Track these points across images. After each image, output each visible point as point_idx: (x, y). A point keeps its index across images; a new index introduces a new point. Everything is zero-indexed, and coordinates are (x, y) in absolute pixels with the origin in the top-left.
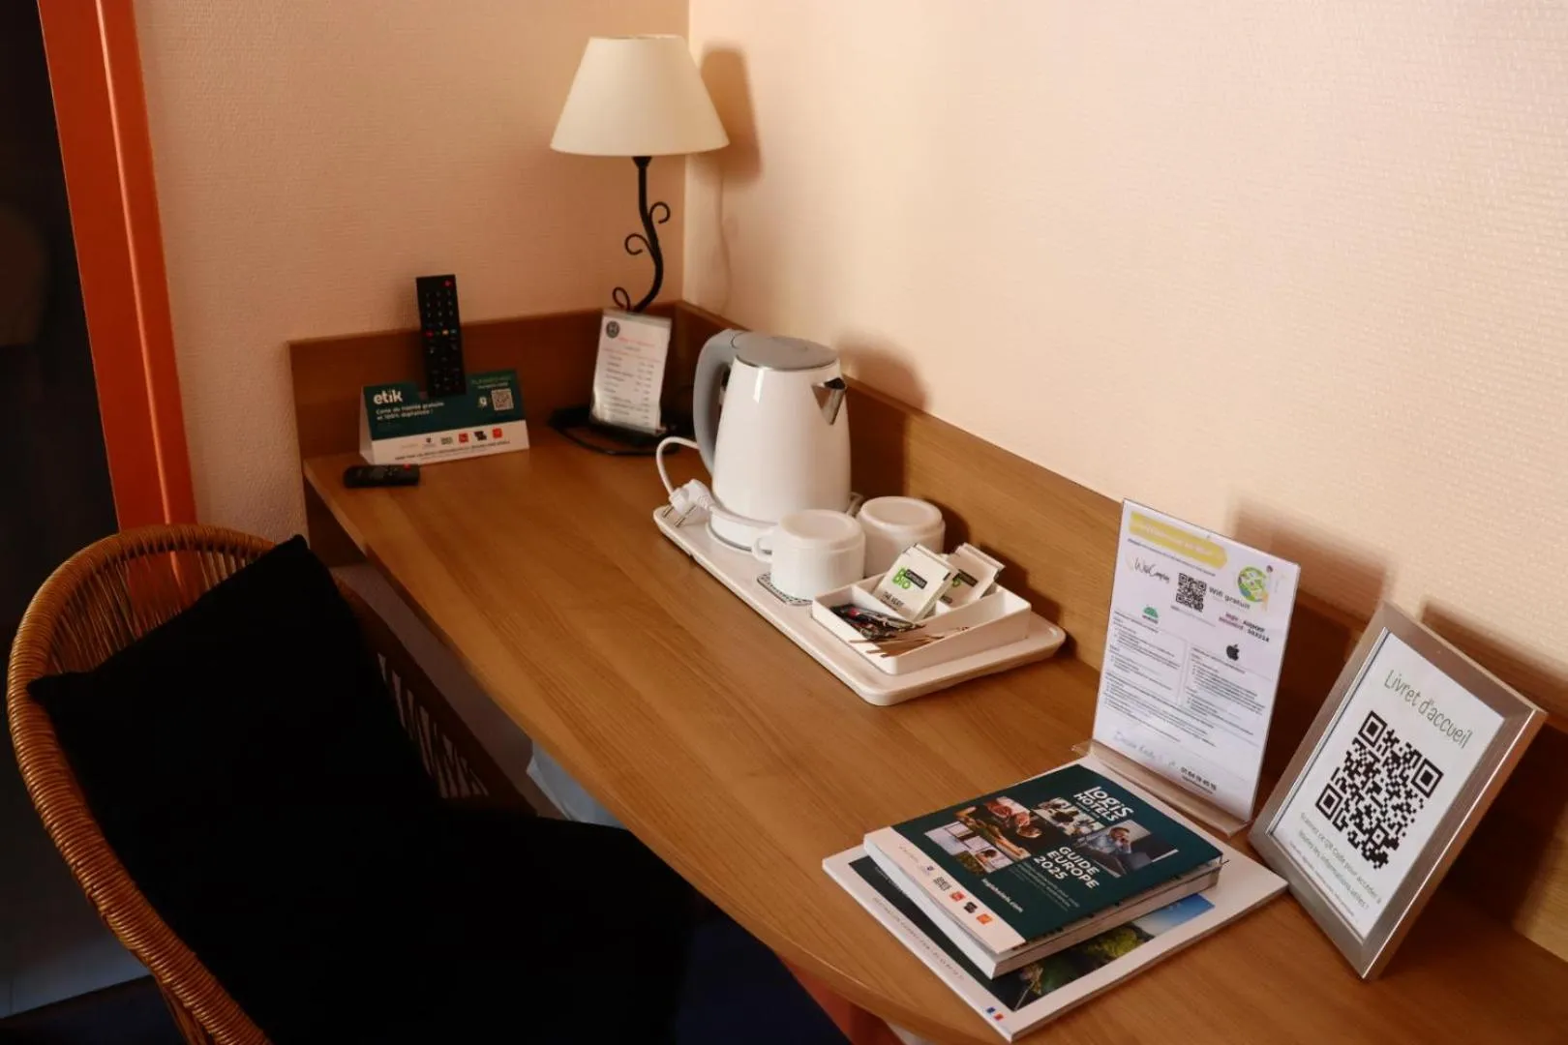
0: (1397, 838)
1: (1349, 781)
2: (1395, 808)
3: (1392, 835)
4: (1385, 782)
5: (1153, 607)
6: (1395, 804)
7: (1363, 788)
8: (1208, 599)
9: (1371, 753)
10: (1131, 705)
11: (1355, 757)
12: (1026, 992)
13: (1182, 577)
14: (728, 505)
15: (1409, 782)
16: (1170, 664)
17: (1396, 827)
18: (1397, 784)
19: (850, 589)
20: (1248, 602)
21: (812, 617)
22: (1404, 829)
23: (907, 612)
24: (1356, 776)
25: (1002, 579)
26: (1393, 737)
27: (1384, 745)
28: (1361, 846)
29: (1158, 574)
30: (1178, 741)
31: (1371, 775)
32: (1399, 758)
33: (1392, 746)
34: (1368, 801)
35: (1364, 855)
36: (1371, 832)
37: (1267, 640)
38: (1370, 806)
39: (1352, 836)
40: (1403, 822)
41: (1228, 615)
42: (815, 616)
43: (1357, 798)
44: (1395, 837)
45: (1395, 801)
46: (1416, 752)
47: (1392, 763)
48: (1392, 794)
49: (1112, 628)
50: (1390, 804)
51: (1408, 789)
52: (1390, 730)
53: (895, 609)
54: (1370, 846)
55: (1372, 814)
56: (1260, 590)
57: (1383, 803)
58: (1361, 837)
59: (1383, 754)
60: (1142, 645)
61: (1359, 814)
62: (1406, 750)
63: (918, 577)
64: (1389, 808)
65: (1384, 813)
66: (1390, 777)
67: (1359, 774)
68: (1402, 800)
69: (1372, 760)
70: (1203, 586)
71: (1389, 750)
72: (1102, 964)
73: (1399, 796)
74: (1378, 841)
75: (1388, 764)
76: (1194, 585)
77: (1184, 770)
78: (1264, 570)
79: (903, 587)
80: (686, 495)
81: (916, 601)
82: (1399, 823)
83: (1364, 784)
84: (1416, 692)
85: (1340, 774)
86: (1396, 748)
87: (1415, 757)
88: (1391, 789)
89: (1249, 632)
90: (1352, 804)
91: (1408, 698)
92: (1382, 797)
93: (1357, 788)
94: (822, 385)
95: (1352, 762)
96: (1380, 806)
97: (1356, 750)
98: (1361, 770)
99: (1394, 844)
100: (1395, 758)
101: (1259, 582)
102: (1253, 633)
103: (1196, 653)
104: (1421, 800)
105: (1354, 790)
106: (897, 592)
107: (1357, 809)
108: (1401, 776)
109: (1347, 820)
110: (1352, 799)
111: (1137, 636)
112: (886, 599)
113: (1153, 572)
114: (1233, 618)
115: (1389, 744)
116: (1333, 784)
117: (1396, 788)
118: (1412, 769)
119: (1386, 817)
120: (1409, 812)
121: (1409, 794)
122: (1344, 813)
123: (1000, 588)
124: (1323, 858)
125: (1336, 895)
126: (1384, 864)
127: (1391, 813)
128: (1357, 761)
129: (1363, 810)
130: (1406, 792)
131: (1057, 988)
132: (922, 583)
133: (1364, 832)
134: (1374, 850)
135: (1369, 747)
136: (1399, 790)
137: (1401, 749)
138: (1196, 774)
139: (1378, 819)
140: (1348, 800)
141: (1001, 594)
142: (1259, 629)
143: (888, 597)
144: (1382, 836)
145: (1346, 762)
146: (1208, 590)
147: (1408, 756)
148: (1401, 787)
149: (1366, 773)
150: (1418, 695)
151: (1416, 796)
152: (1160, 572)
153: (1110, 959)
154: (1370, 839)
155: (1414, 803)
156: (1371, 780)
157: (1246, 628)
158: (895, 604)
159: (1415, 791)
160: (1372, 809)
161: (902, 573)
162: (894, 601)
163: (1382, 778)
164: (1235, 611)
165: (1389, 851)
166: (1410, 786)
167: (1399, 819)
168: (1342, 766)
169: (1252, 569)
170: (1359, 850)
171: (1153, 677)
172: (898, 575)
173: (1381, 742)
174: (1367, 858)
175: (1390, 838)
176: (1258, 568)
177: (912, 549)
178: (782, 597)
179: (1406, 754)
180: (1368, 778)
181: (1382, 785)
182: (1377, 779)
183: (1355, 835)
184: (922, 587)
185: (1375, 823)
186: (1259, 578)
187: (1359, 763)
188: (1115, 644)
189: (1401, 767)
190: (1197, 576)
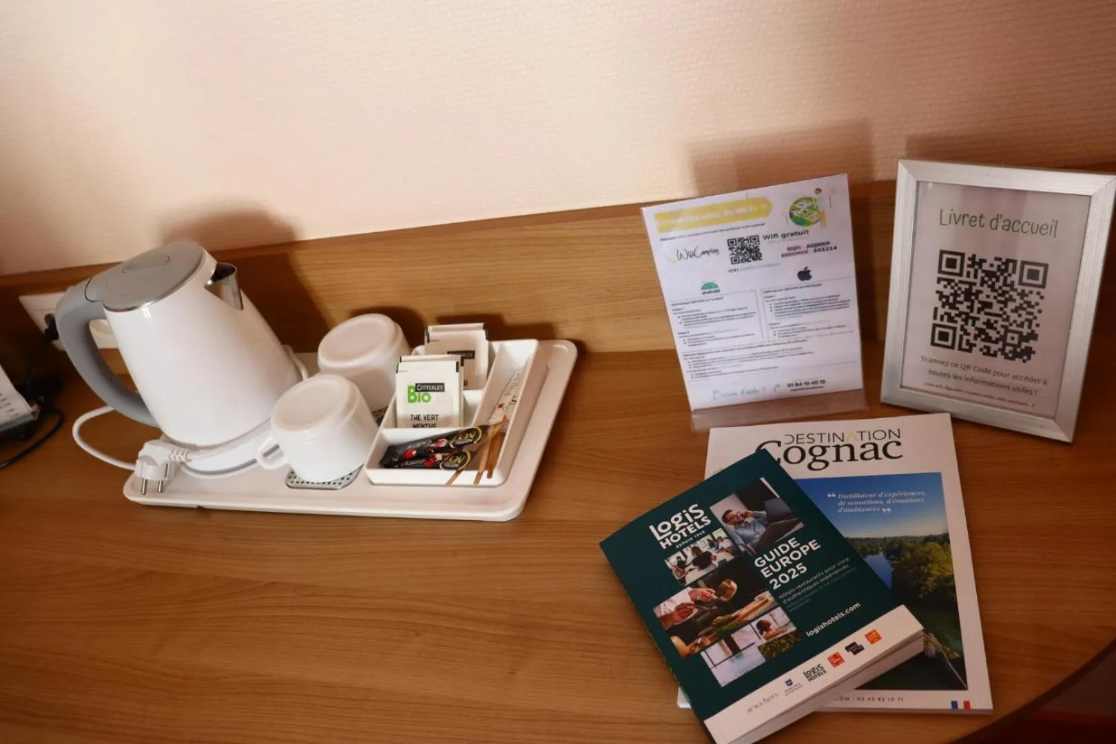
0: (1033, 331)
1: (953, 312)
2: (1015, 310)
3: (1025, 331)
4: (992, 297)
5: (709, 281)
6: (1014, 308)
7: (972, 311)
8: (764, 247)
9: (961, 282)
10: (718, 366)
11: (947, 292)
12: (950, 664)
13: (731, 243)
14: (199, 443)
15: (1016, 286)
16: (746, 316)
17: (1026, 324)
18: (1004, 293)
19: (381, 436)
20: (806, 228)
21: (372, 483)
22: (1034, 322)
23: (447, 421)
24: (958, 306)
25: (491, 336)
26: (977, 260)
27: (972, 271)
28: (999, 353)
29: (704, 253)
30: (776, 367)
31: (973, 297)
32: (995, 273)
33: (980, 267)
34: (983, 318)
35: (1006, 357)
36: (1003, 338)
37: (835, 248)
38: (989, 320)
39: (985, 350)
40: (1031, 317)
41: (789, 249)
42: (374, 481)
43: (970, 322)
44: (1029, 331)
45: (1011, 305)
46: (1008, 261)
47: (990, 279)
48: (1005, 303)
49: (673, 319)
50: (1008, 310)
51: (1019, 291)
52: (971, 256)
53: (434, 426)
54: (1008, 349)
55: (995, 325)
56: (815, 213)
57: (1001, 313)
58: (994, 347)
59: (976, 277)
60: (709, 316)
61: (981, 331)
62: (997, 263)
63: (431, 384)
64: (1009, 313)
65: (1007, 319)
66: (993, 290)
67: (961, 303)
68: (1019, 301)
69: (967, 286)
70: (755, 239)
71: (980, 271)
72: (953, 589)
73: (1014, 301)
74: (1015, 342)
75: (986, 282)
76: (746, 242)
77: (789, 385)
78: (813, 195)
79: (424, 401)
80: (150, 461)
81: (446, 405)
82: (1027, 320)
83: (971, 308)
84: (978, 215)
85: (941, 311)
86: (986, 266)
87: (1011, 265)
88: (1002, 299)
89: (815, 251)
90: (970, 328)
91: (973, 224)
92: (996, 308)
93: (967, 314)
94: (210, 282)
95: (947, 297)
96: (1000, 316)
97: (945, 287)
98: (961, 298)
99: (1033, 336)
100: (990, 274)
101: (811, 207)
102: (819, 250)
103: (768, 294)
104: (1038, 293)
105: (964, 316)
106: (422, 408)
107: (976, 329)
108: (1005, 284)
109: (972, 341)
110: (967, 324)
111: (702, 311)
112: (417, 422)
113: (698, 252)
114: (795, 248)
115: (977, 267)
116: (938, 321)
117: (1007, 296)
118: (1013, 275)
119: (1011, 321)
120: (1033, 307)
121: (1023, 295)
122: (965, 337)
123: (496, 345)
124: (967, 379)
125: (999, 399)
126: (1032, 356)
127: (1014, 316)
128: (951, 294)
129: (984, 327)
130: (1018, 294)
131: (960, 639)
132: (439, 387)
133: (996, 342)
134: (1015, 350)
135: (957, 279)
136: (1011, 296)
137: (992, 265)
138: (803, 382)
139: (1002, 326)
140: (962, 327)
141: (502, 348)
142: (824, 244)
143: (418, 418)
144: (1016, 336)
145: (940, 299)
146: (761, 239)
147: (1003, 267)
148: (1011, 293)
149: (967, 299)
150: (981, 217)
151: (1031, 292)
152: (705, 250)
153: (951, 578)
154: (1005, 344)
155: (1033, 298)
156: (976, 302)
157: (812, 249)
158: (431, 421)
159: (1027, 289)
160: (992, 321)
161: (412, 391)
162: (427, 418)
163: (986, 293)
164: (793, 242)
165: (1032, 344)
166: (1020, 288)
167: (1024, 316)
168: (939, 304)
169: (801, 200)
170: (1000, 356)
171: (728, 334)
172: (409, 394)
173: (966, 269)
174: (1013, 359)
175: (1025, 334)
176: (808, 195)
177: (400, 364)
178: (326, 487)
179: (999, 266)
180: (972, 302)
181: (991, 300)
182: (982, 297)
183: (988, 348)
184: (443, 390)
185: (1002, 331)
186: (810, 204)
187: (955, 295)
188: (682, 329)
189: (1002, 279)
190: (744, 234)
